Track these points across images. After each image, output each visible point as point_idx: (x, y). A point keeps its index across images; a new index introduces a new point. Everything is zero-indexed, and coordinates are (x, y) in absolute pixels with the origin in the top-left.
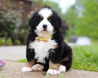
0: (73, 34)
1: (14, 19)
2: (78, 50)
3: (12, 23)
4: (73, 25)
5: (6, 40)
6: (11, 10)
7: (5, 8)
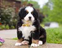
0: (48, 21)
1: (10, 12)
2: (50, 31)
3: (9, 15)
4: (47, 15)
5: (5, 26)
6: (8, 7)
7: (4, 6)
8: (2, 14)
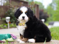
4: (51, 15)
5: (14, 24)
7: (13, 6)
8: (11, 14)
